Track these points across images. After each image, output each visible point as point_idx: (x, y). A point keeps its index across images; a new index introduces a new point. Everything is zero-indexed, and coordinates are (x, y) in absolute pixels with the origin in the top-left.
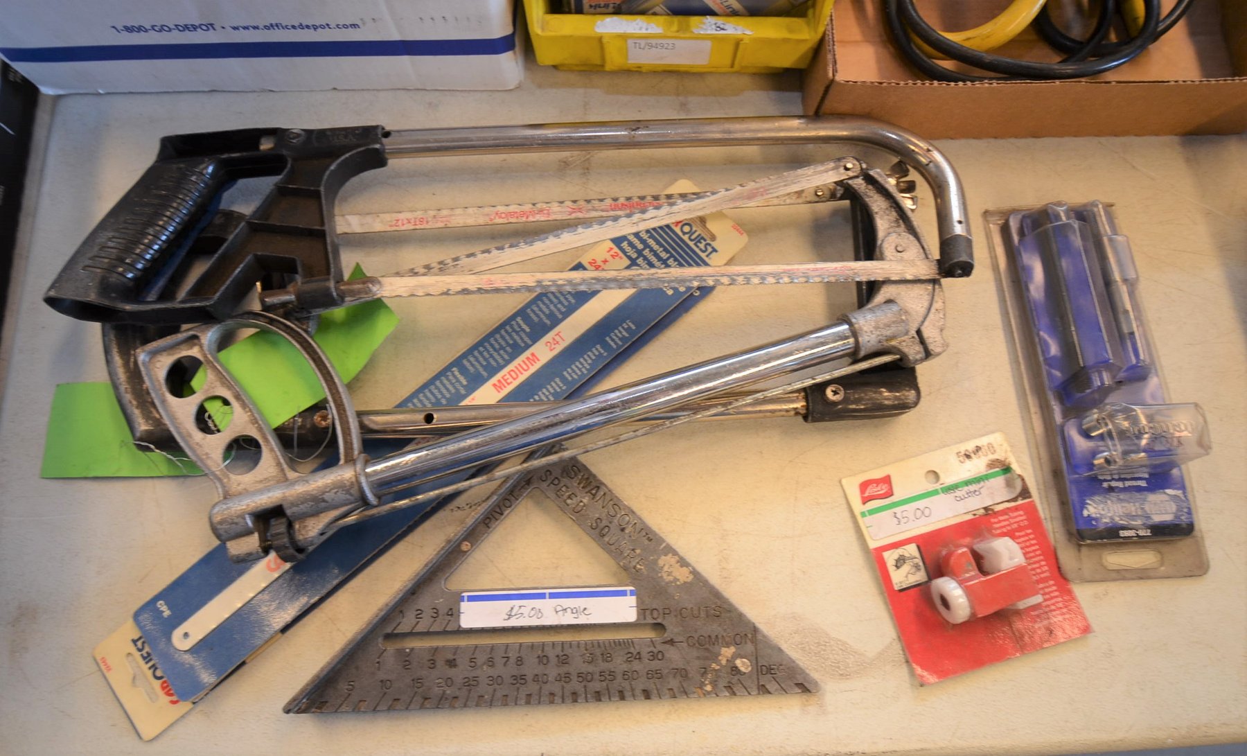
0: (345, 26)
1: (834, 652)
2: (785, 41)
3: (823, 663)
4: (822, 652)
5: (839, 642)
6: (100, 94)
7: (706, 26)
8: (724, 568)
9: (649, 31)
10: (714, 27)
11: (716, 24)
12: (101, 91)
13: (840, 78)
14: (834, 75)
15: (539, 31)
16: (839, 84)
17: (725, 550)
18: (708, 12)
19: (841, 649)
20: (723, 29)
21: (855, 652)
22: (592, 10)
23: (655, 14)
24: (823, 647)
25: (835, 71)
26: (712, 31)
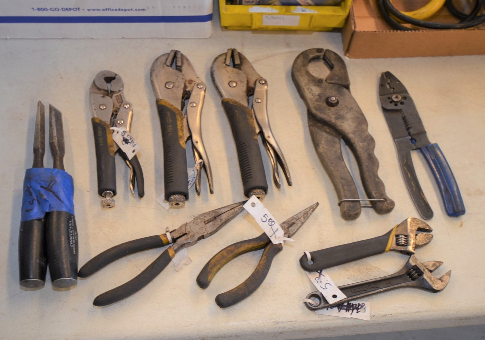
0: (139, 10)
1: (374, 272)
2: (333, 16)
3: (370, 277)
4: (369, 272)
5: (376, 268)
6: (7, 39)
7: (298, 10)
8: (321, 239)
9: (272, 12)
10: (301, 10)
11: (302, 9)
12: (8, 38)
13: (358, 29)
14: (355, 29)
15: (224, 12)
16: (357, 32)
17: (320, 231)
18: (297, 4)
19: (377, 271)
20: (305, 11)
21: (384, 272)
22: (246, 3)
23: (275, 5)
24: (369, 270)
25: (355, 27)
26: (300, 12)
